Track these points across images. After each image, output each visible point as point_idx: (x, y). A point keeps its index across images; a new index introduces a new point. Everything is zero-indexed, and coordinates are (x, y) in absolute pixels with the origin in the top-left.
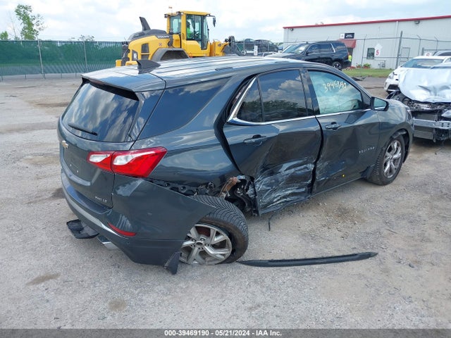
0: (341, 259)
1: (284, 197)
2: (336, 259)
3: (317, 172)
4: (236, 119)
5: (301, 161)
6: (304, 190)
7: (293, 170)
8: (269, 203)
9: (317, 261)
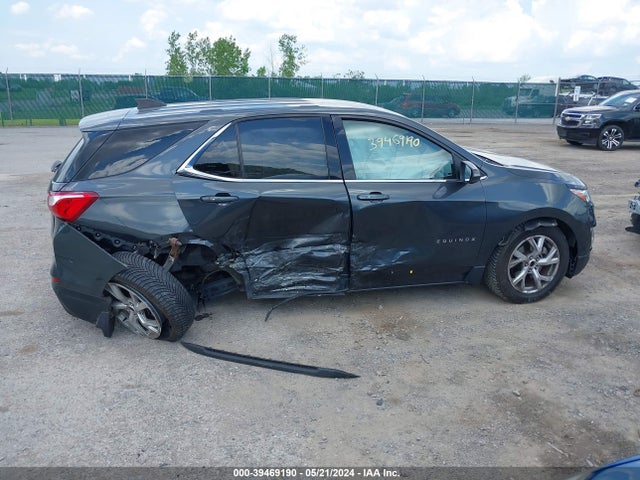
0: (295, 368)
1: (299, 283)
2: (287, 367)
3: (353, 258)
4: (191, 170)
5: (322, 239)
6: (332, 279)
7: (309, 249)
8: (274, 287)
9: (260, 363)
